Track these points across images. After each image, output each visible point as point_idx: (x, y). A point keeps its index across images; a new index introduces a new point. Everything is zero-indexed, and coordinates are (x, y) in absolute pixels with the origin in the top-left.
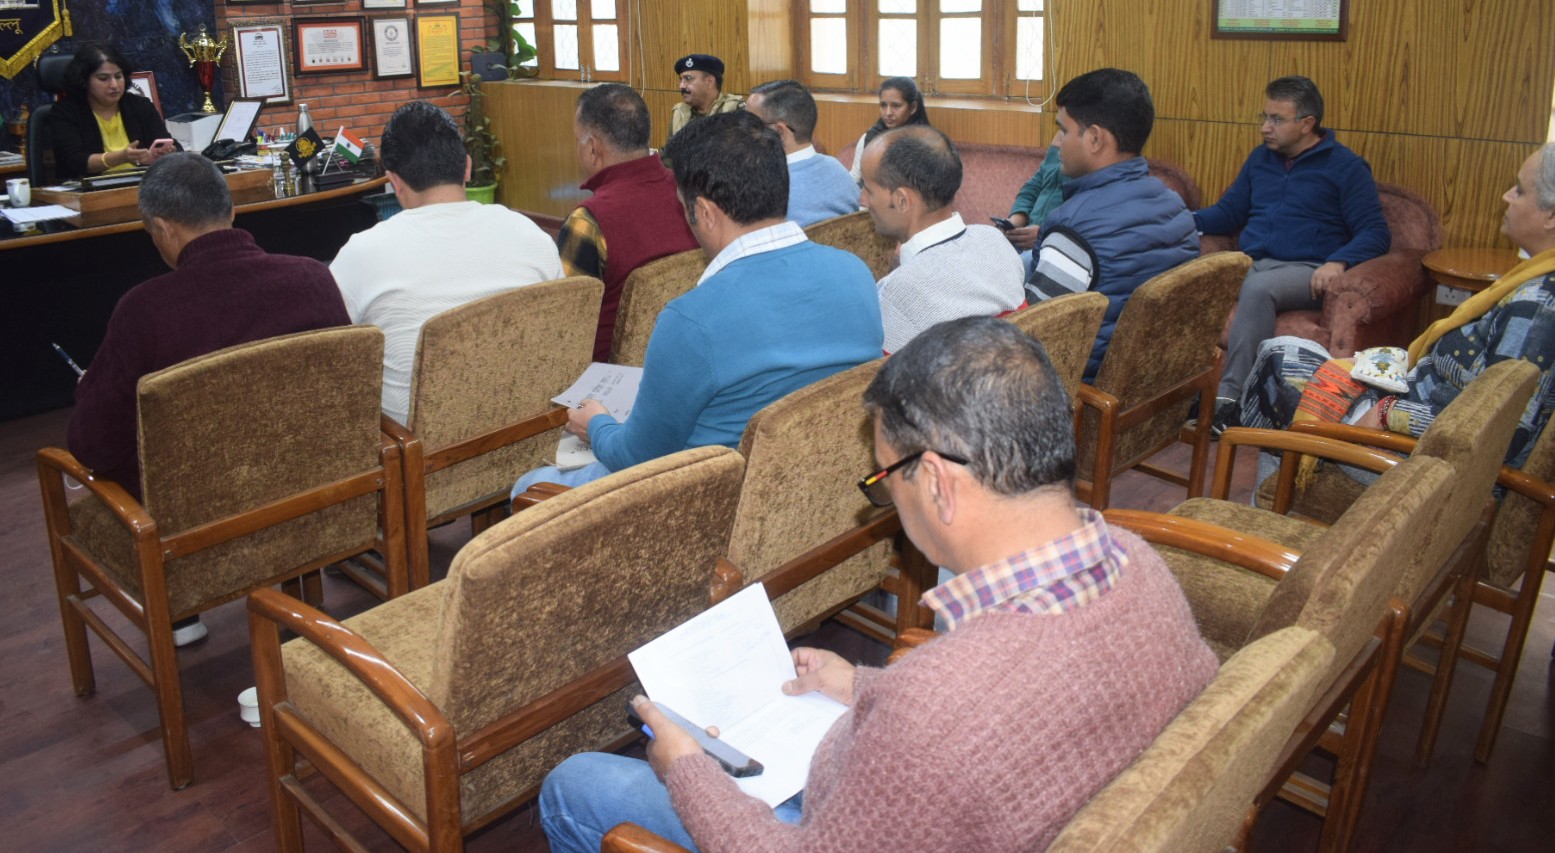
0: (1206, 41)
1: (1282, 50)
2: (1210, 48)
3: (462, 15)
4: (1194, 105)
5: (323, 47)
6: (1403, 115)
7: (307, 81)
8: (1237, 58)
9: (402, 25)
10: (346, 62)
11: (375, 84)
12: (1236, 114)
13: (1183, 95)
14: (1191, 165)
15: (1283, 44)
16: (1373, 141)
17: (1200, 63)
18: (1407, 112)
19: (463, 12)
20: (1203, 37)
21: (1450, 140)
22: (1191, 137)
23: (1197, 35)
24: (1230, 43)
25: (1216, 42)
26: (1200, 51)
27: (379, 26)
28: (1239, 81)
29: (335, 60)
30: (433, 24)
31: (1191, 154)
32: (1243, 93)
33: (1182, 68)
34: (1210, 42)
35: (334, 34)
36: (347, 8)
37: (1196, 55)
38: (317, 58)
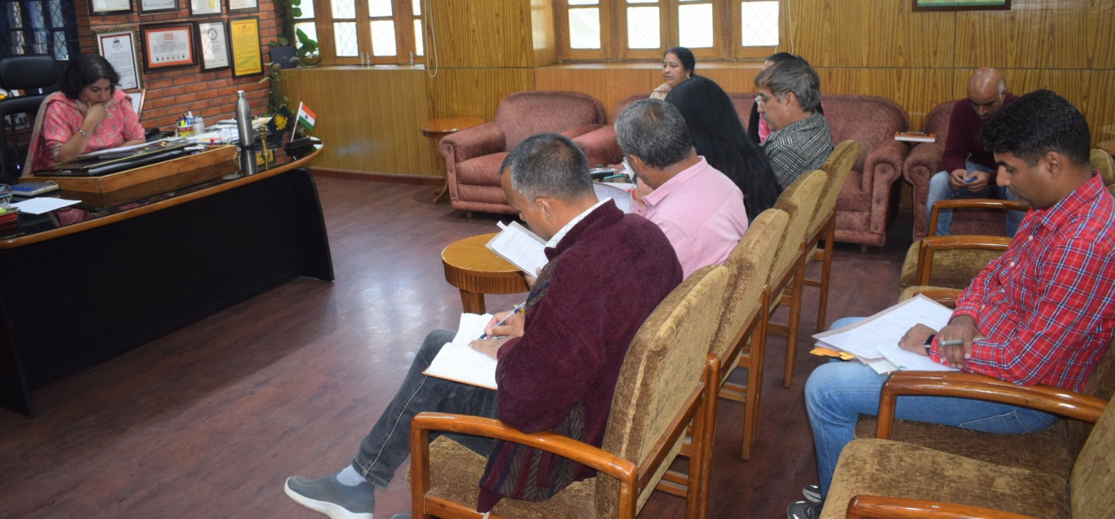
0: (909, 13)
1: (964, 17)
2: (911, 19)
3: (261, 18)
4: (901, 57)
5: (164, 48)
6: (1051, 57)
7: (153, 75)
8: (931, 24)
9: (219, 27)
10: (181, 59)
11: (202, 75)
12: (932, 61)
13: (892, 50)
14: (899, 98)
15: (965, 12)
16: (1031, 74)
17: (904, 28)
18: (1054, 54)
19: (261, 15)
20: (906, 11)
21: (1084, 71)
22: (899, 79)
23: (901, 10)
24: (926, 14)
25: (916, 13)
26: (903, 20)
27: (204, 27)
28: (933, 40)
29: (173, 58)
30: (241, 26)
31: (899, 91)
32: (937, 47)
33: (890, 32)
34: (911, 14)
35: (170, 37)
36: (179, 16)
37: (901, 23)
38: (160, 56)
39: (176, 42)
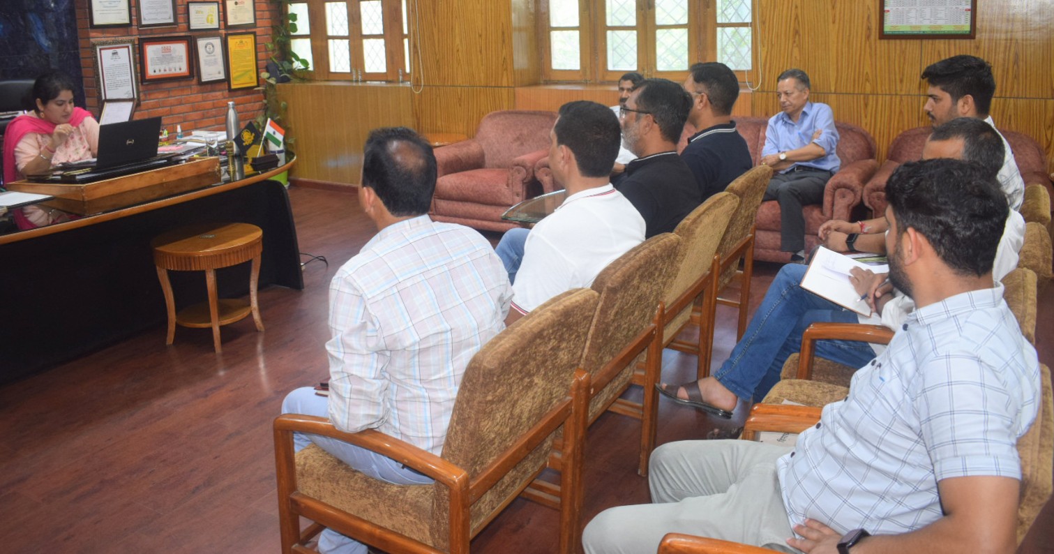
0: (875, 40)
1: (930, 46)
2: (878, 45)
3: (257, 34)
4: (868, 84)
5: (161, 60)
6: (1016, 86)
7: (149, 87)
8: (898, 52)
10: (178, 71)
11: (199, 87)
13: (859, 78)
15: (930, 41)
17: (871, 56)
18: (1018, 84)
20: (872, 37)
21: (1048, 101)
22: (866, 105)
23: (868, 37)
24: (892, 42)
25: (883, 41)
26: (870, 47)
27: (201, 43)
28: (899, 67)
29: (170, 70)
30: (238, 41)
31: (866, 117)
32: (903, 75)
33: (858, 59)
34: (878, 41)
35: (169, 50)
36: (178, 30)
37: (868, 50)
38: (157, 68)
39: (173, 55)
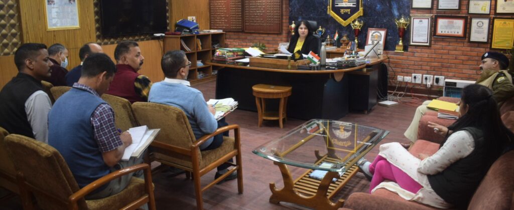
5: (446, 27)
7: (438, 39)
10: (456, 33)
11: (469, 44)
27: (475, 22)
29: (451, 32)
30: (503, 22)
36: (460, 13)
38: (443, 31)
39: (455, 25)
